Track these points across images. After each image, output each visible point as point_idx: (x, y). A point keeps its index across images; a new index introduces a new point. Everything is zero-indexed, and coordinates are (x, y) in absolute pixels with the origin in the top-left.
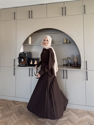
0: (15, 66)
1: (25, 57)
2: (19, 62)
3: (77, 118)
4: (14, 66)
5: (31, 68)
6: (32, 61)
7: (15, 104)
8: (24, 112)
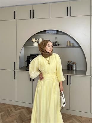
4: (14, 69)
7: (16, 109)
8: (25, 119)
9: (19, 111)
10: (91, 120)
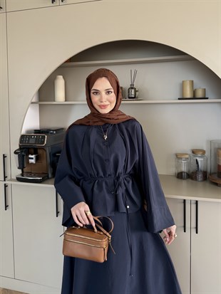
0: (9, 178)
1: (43, 148)
2: (21, 166)
4: (5, 177)
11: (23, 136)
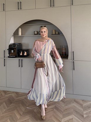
1: (15, 48)
2: (9, 54)
3: (63, 106)
4: (4, 57)
5: (21, 59)
6: (21, 52)
7: (6, 94)
8: (13, 101)
9: (9, 95)
10: (73, 100)
11: (10, 45)
